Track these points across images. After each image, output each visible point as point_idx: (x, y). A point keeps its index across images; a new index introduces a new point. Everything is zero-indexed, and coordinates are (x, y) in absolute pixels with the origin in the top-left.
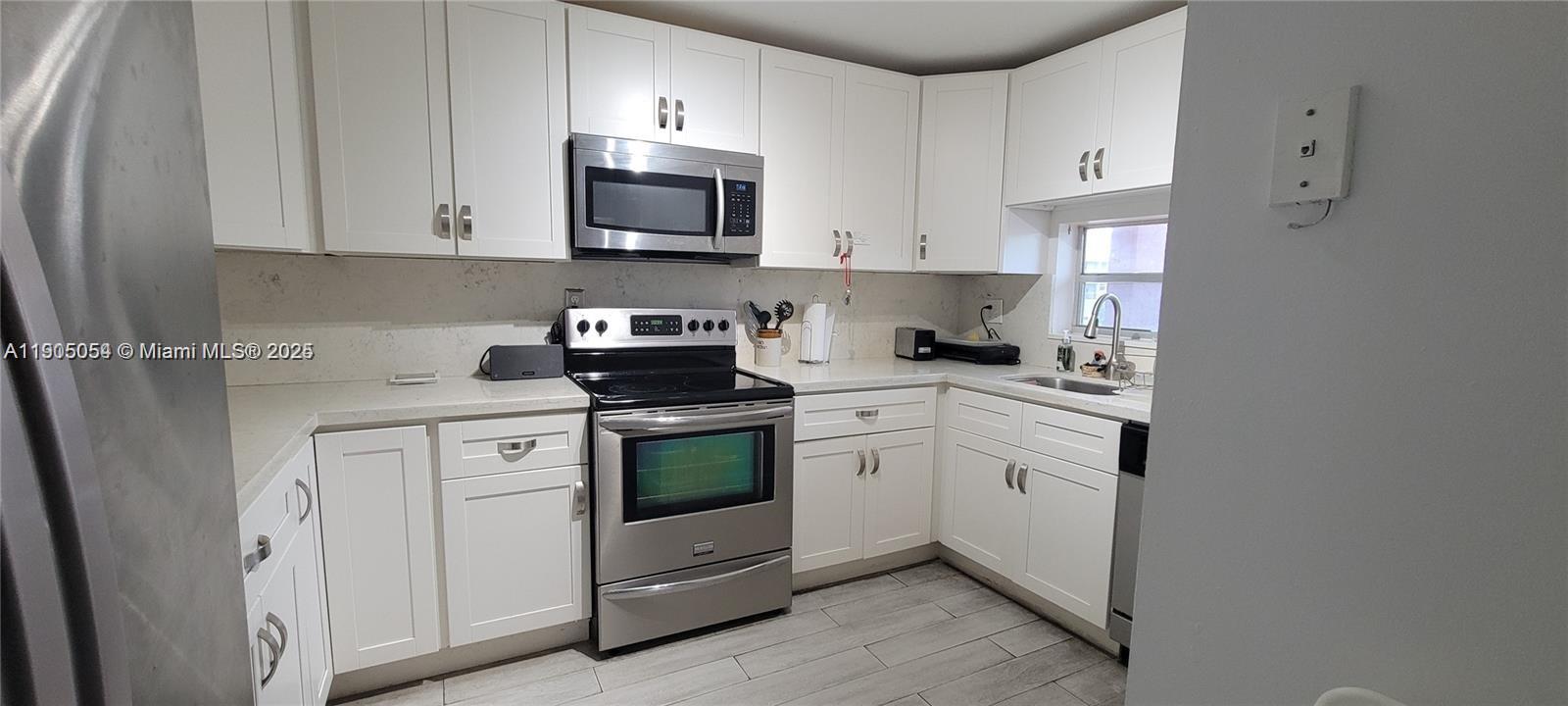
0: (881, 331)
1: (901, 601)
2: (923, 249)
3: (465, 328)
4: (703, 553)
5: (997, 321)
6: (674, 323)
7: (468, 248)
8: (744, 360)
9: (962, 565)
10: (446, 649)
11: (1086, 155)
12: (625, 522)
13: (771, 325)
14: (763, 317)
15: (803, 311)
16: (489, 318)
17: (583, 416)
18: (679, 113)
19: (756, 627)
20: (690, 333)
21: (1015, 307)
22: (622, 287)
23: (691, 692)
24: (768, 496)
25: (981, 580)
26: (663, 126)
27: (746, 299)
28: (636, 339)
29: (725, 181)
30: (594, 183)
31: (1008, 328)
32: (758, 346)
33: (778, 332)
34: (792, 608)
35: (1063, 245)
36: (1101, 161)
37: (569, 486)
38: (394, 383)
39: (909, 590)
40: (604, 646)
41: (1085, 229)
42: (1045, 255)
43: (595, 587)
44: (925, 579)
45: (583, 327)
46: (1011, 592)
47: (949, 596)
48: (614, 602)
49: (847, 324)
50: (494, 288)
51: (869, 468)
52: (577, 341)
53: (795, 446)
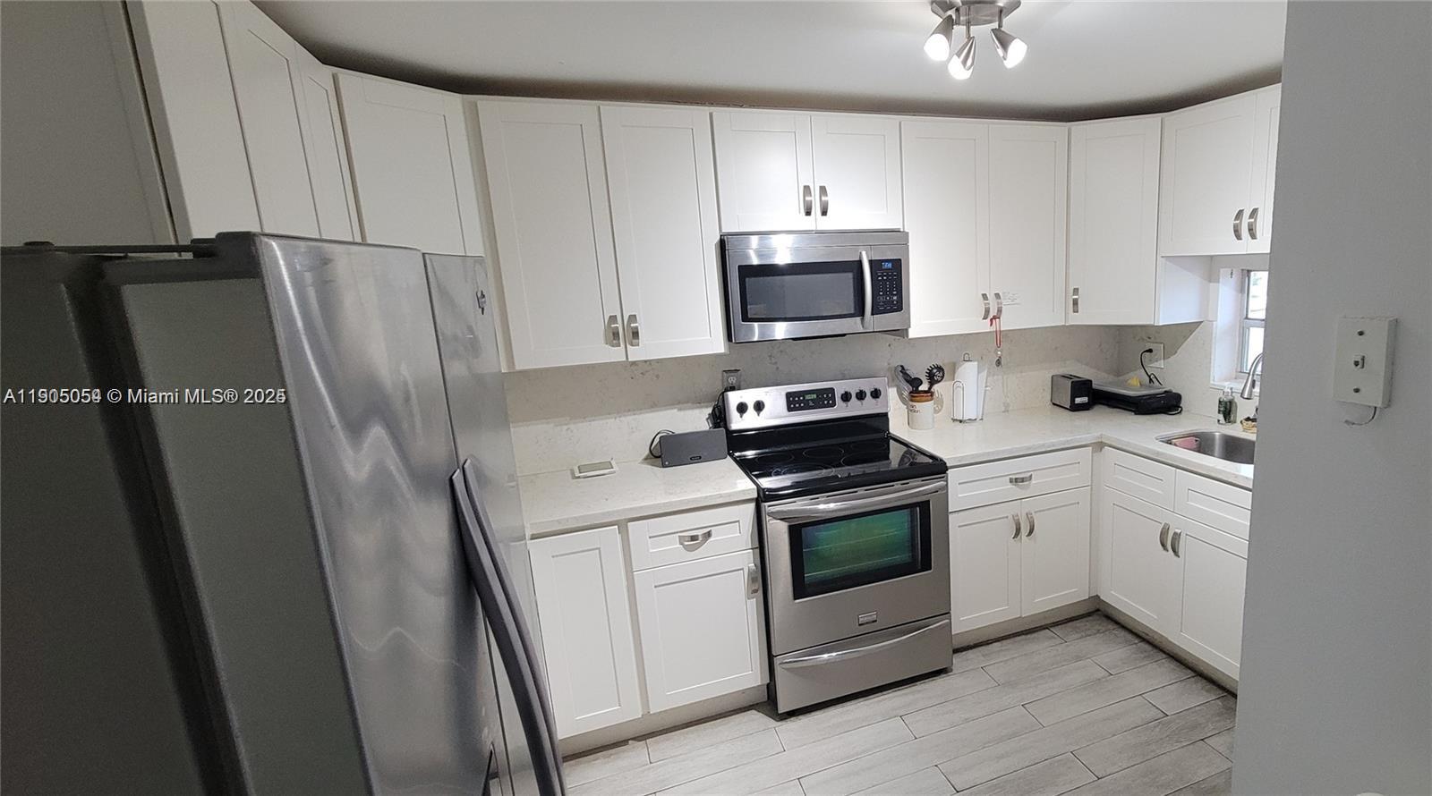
0: (1036, 382)
1: (1059, 658)
2: (1075, 302)
3: (633, 417)
4: (867, 623)
5: (1158, 366)
6: (827, 396)
7: (637, 354)
8: (897, 427)
9: (1122, 619)
10: (647, 715)
11: (1240, 213)
12: (795, 599)
13: (924, 387)
14: (915, 382)
15: (954, 372)
16: (654, 405)
17: (752, 506)
18: (823, 198)
19: (919, 686)
20: (844, 404)
21: (1176, 352)
22: (776, 363)
23: (864, 751)
24: (926, 565)
25: (1141, 634)
26: (808, 213)
27: (896, 362)
28: (793, 415)
29: (871, 262)
30: (747, 279)
31: (1170, 374)
32: (911, 410)
33: (929, 392)
34: (953, 668)
35: (1225, 291)
36: (1255, 220)
37: (742, 569)
38: (579, 477)
39: (1068, 646)
40: (782, 709)
41: (1249, 271)
42: (1206, 301)
43: (771, 657)
44: (1083, 634)
45: (742, 408)
46: (1168, 648)
47: (1108, 652)
48: (788, 669)
49: (1000, 377)
50: (657, 376)
51: (1025, 530)
52: (738, 423)
53: (950, 517)
